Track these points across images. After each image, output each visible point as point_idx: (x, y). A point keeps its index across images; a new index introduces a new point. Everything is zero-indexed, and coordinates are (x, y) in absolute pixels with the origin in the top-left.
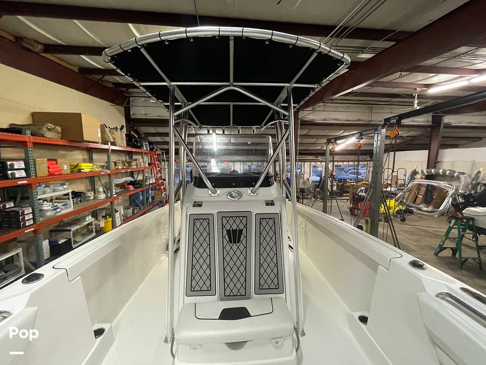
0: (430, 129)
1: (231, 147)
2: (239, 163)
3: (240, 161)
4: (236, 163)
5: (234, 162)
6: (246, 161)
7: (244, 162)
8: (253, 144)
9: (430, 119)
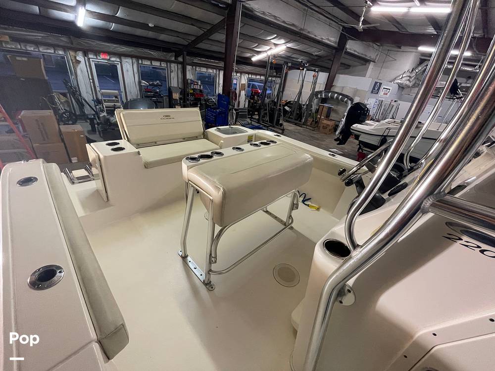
0: (334, 51)
1: (113, 26)
3: (131, 56)
4: (124, 60)
5: (120, 55)
6: (141, 58)
7: (138, 58)
8: (155, 28)
9: (338, 41)
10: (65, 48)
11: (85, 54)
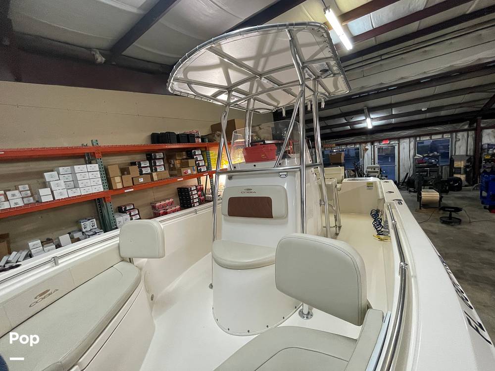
1: (393, 121)
2: (407, 140)
3: (409, 137)
4: (402, 141)
5: (399, 139)
6: (420, 136)
7: (415, 137)
8: (429, 110)
10: (360, 143)
11: (372, 143)
